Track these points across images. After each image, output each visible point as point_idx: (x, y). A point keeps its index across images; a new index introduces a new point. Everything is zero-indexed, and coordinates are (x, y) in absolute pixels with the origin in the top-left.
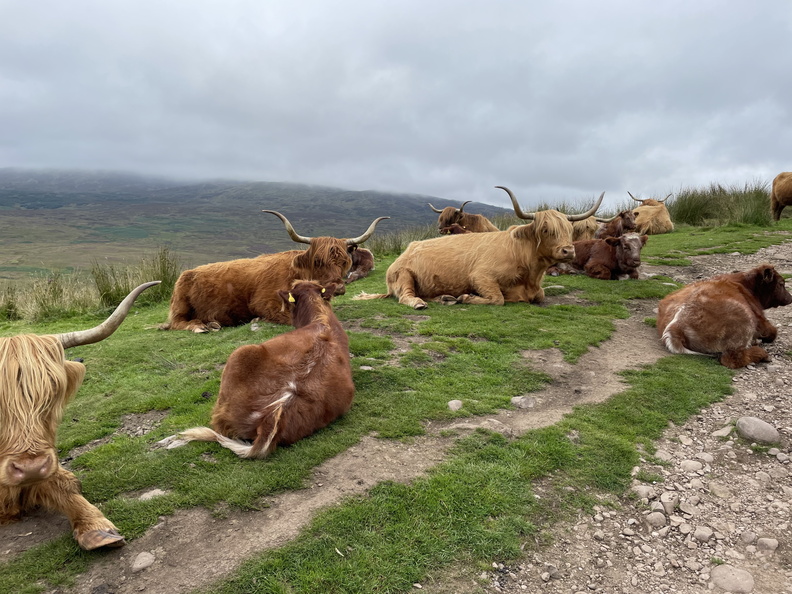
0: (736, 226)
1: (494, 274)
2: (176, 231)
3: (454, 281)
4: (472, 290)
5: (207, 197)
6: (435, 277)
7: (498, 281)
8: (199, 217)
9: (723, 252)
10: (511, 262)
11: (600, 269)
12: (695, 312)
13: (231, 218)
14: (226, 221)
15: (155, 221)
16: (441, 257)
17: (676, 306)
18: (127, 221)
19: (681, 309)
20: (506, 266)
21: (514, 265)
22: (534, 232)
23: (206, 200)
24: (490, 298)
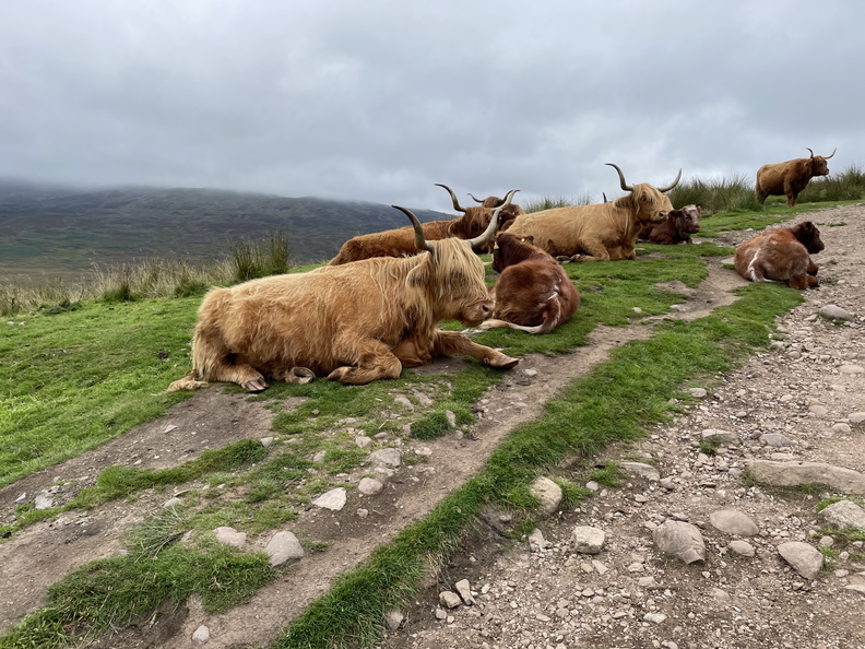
0: (735, 211)
1: (600, 237)
2: (77, 247)
3: (565, 245)
4: (581, 249)
5: (112, 207)
6: (550, 241)
7: (603, 242)
8: (102, 230)
9: (739, 229)
10: (611, 227)
11: (663, 237)
12: (770, 251)
13: (144, 231)
14: (138, 234)
15: (48, 236)
16: (553, 225)
17: (754, 249)
18: (14, 237)
19: (758, 250)
20: (608, 230)
21: (614, 230)
22: (633, 202)
23: (111, 210)
24: (600, 255)
